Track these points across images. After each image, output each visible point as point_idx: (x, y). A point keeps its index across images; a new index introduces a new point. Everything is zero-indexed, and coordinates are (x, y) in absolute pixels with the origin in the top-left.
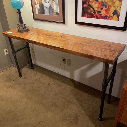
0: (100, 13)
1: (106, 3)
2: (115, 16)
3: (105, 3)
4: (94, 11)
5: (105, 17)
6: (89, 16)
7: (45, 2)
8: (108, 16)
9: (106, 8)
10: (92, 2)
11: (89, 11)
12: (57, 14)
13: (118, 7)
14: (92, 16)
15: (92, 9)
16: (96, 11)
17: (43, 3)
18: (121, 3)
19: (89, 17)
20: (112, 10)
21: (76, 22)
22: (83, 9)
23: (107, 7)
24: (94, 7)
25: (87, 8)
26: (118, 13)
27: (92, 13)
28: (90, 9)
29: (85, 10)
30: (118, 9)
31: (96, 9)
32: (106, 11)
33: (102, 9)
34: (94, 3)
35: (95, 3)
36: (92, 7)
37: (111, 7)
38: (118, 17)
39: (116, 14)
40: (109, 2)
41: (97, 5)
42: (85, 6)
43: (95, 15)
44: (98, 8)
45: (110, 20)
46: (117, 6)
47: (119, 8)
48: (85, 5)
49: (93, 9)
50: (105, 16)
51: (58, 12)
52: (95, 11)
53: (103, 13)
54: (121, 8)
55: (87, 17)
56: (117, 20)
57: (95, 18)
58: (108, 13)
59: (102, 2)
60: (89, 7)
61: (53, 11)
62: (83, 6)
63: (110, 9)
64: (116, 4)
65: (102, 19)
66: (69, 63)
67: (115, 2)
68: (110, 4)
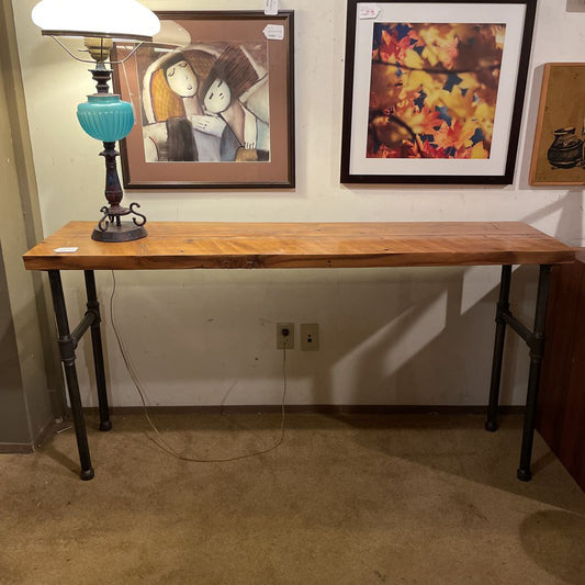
0: (433, 140)
1: (449, 110)
2: (480, 146)
3: (445, 112)
4: (410, 137)
5: (450, 152)
6: (393, 152)
7: (203, 114)
8: (458, 147)
9: (449, 124)
10: (405, 109)
11: (395, 137)
12: (262, 155)
13: (484, 120)
14: (404, 152)
15: (403, 131)
16: (418, 137)
17: (189, 118)
18: (492, 109)
19: (395, 156)
20: (469, 128)
21: (347, 178)
22: (372, 131)
23: (453, 123)
24: (410, 124)
25: (388, 129)
26: (487, 138)
27: (404, 141)
28: (397, 131)
29: (379, 133)
30: (485, 126)
31: (417, 130)
32: (450, 133)
33: (437, 128)
34: (410, 111)
35: (415, 111)
36: (403, 125)
37: (465, 120)
38: (487, 147)
39: (481, 139)
40: (456, 106)
41: (420, 118)
42: (381, 123)
43: (415, 149)
44: (424, 125)
45: (465, 158)
46: (481, 119)
47: (488, 123)
48: (379, 120)
49: (409, 129)
50: (449, 148)
51: (267, 147)
52: (414, 135)
53: (441, 139)
54: (493, 122)
55: (388, 157)
56: (484, 158)
57: (414, 156)
58: (456, 139)
59: (437, 108)
60: (393, 124)
61: (240, 146)
62: (370, 121)
63: (461, 127)
64: (478, 112)
65: (438, 160)
66: (310, 341)
67: (475, 107)
68: (462, 113)
